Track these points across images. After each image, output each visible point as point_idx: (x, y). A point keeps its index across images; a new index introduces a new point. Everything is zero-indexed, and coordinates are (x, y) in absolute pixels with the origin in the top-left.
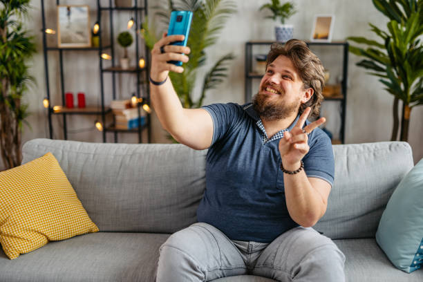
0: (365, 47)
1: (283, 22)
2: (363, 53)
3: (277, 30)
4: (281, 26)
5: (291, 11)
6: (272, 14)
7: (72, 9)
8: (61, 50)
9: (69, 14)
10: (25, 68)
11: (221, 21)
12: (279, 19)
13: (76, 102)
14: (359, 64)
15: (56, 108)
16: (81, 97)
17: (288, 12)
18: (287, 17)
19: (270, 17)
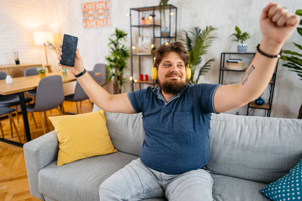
0: (289, 55)
1: (242, 43)
2: (288, 59)
3: (239, 47)
4: (241, 45)
5: (247, 37)
6: (237, 39)
7: (144, 38)
8: (140, 56)
9: (142, 40)
10: (125, 63)
11: (210, 42)
12: (240, 41)
13: (144, 78)
14: (284, 65)
15: (136, 81)
16: (147, 76)
17: (245, 37)
18: (245, 40)
19: (235, 40)
